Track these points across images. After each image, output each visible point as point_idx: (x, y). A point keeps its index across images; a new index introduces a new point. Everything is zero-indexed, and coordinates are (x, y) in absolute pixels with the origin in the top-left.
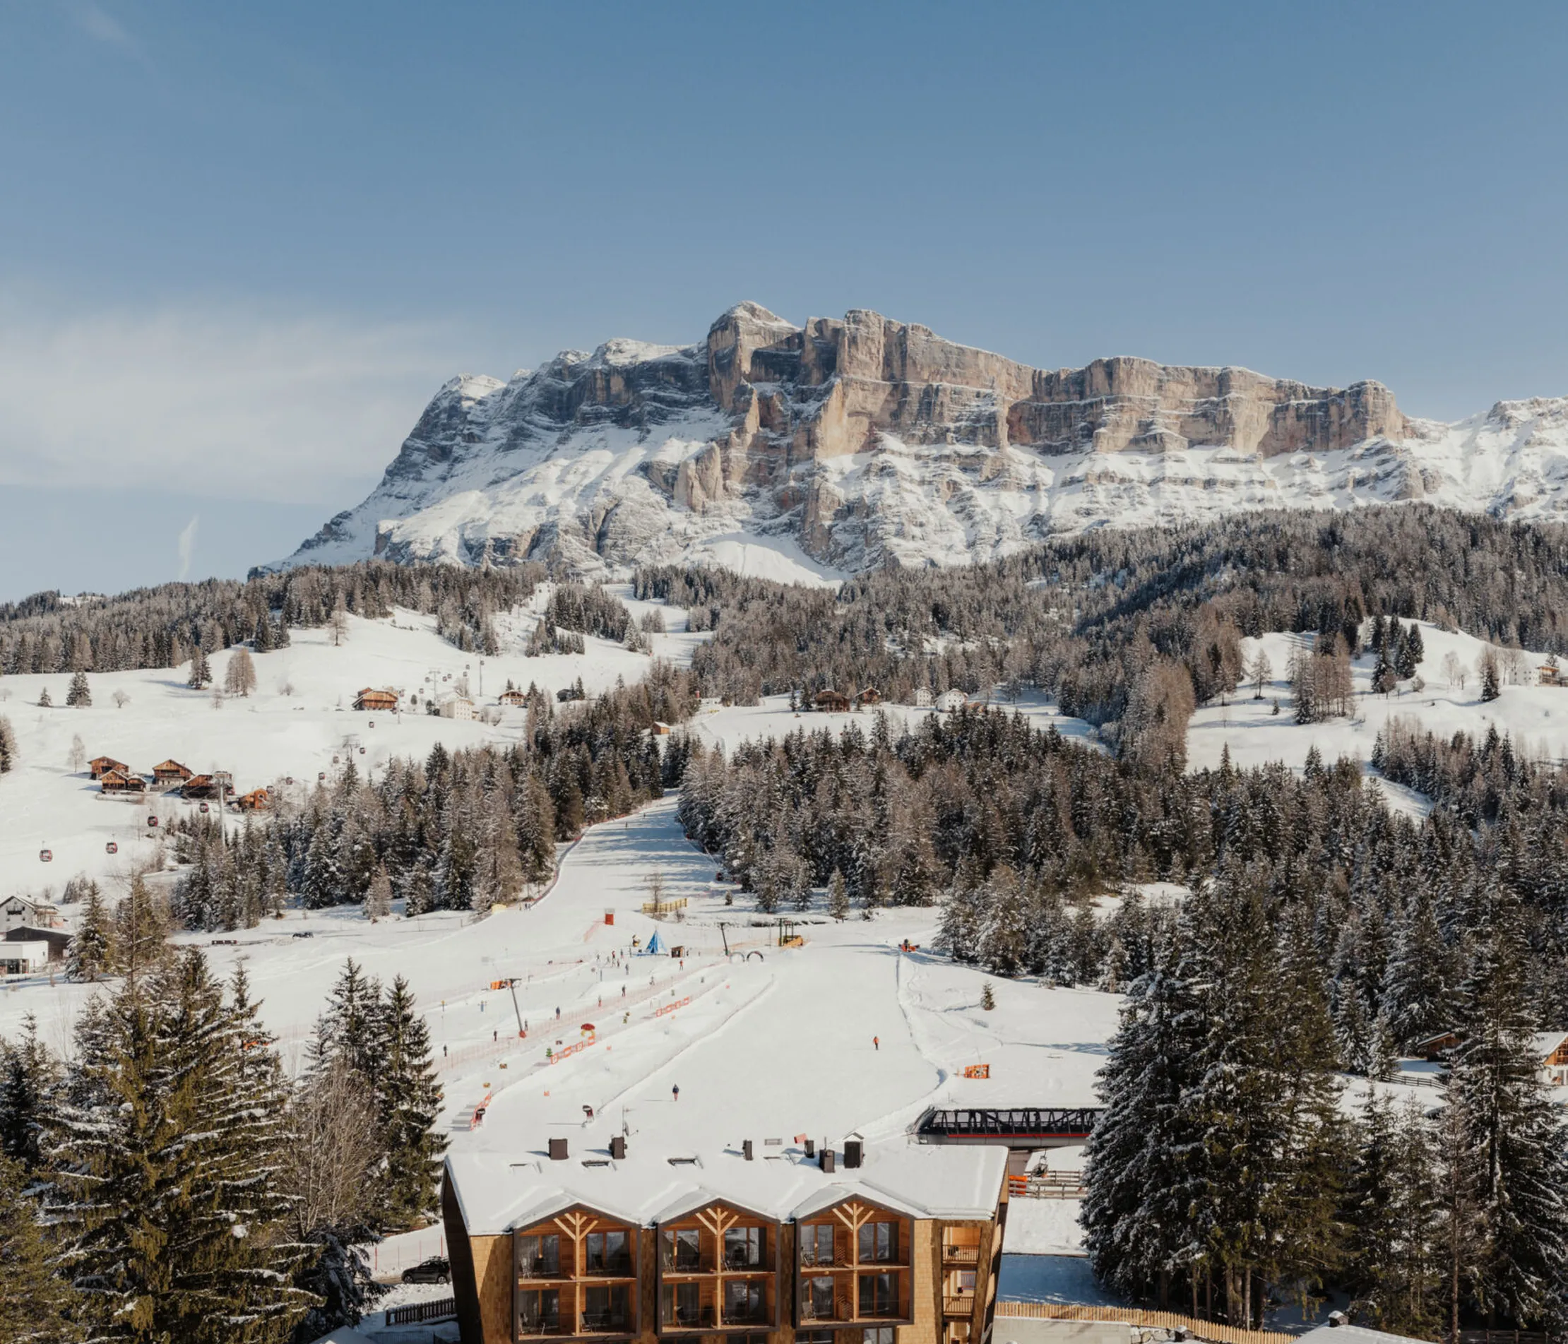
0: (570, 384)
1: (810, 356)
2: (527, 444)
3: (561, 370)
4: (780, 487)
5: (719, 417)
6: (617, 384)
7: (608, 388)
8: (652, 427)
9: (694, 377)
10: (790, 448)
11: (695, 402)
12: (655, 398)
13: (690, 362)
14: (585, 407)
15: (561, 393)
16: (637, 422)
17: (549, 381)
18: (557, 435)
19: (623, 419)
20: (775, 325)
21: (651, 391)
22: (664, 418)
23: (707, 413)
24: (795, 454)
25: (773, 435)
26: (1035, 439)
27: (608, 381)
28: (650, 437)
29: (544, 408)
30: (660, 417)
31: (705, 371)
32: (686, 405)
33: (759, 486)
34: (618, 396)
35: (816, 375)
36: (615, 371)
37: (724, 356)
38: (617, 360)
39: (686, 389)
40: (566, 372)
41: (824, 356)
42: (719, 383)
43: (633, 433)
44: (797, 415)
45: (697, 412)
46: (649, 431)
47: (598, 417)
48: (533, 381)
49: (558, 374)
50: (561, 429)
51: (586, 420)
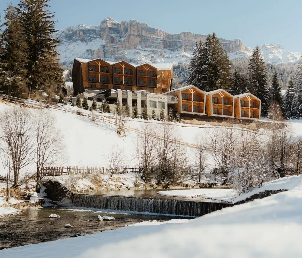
0: (71, 33)
1: (122, 29)
2: (62, 45)
4: (116, 56)
5: (103, 41)
6: (81, 33)
7: (79, 34)
8: (89, 42)
9: (98, 32)
10: (118, 48)
11: (98, 37)
12: (89, 36)
13: (97, 29)
14: (74, 38)
15: (69, 35)
16: (85, 41)
17: (67, 32)
18: (68, 43)
19: (82, 40)
20: (115, 22)
21: (89, 35)
22: (91, 40)
23: (101, 40)
24: (119, 49)
25: (114, 45)
26: (169, 48)
27: (79, 32)
28: (88, 44)
29: (66, 38)
30: (90, 40)
31: (100, 31)
32: (96, 38)
33: (112, 55)
34: (81, 35)
35: (123, 33)
36: (81, 30)
37: (104, 28)
38: (81, 28)
39: (96, 35)
40: (70, 30)
41: (125, 29)
42: (103, 34)
43: (85, 43)
44: (119, 41)
45: (98, 39)
46: (88, 43)
47: (77, 40)
48: (63, 32)
49: (69, 31)
50: (69, 42)
51: (74, 40)
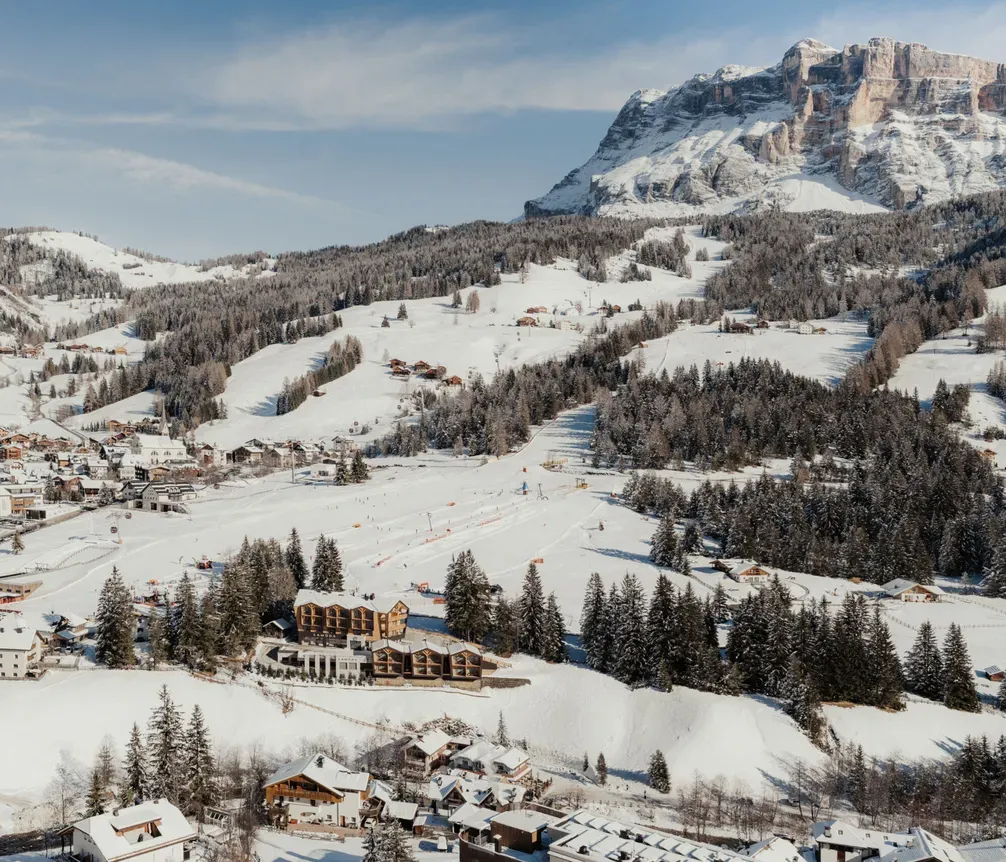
0: (700, 93)
1: (846, 67)
2: (677, 128)
3: (695, 85)
4: (825, 146)
5: (789, 106)
6: (728, 91)
7: (723, 94)
8: (748, 115)
9: (774, 84)
10: (832, 122)
11: (774, 99)
12: (750, 98)
13: (772, 76)
14: (709, 106)
15: (695, 98)
16: (739, 112)
17: (688, 91)
18: (693, 122)
19: (731, 110)
20: (824, 51)
21: (748, 94)
22: (756, 109)
23: (782, 104)
24: (835, 126)
25: (822, 115)
26: (998, 107)
27: (723, 90)
28: (746, 121)
29: (685, 107)
30: (753, 109)
31: (781, 80)
32: (768, 100)
33: (813, 145)
34: (728, 98)
35: (850, 78)
36: (727, 84)
37: (792, 71)
38: (727, 78)
39: (769, 91)
40: (698, 86)
41: (856, 66)
42: (789, 87)
43: (736, 119)
44: (837, 102)
45: (775, 104)
46: (745, 118)
47: (716, 110)
48: (681, 91)
49: (694, 87)
50: (696, 118)
51: (709, 113)
